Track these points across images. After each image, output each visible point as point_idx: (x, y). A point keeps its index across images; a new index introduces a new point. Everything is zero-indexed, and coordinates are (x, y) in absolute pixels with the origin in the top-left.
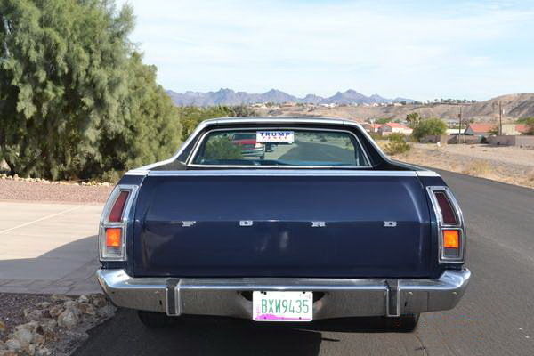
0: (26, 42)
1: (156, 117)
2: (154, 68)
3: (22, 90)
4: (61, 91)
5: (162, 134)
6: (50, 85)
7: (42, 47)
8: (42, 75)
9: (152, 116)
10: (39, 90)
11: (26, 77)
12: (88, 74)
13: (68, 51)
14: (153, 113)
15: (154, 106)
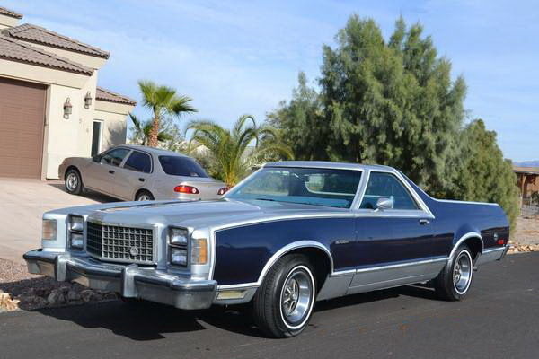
0: (370, 111)
1: (486, 177)
2: (495, 134)
3: (366, 151)
4: (399, 152)
5: (492, 192)
6: (389, 146)
7: (383, 115)
8: (382, 138)
9: (481, 176)
10: (381, 150)
11: (371, 140)
12: (421, 138)
13: (404, 118)
14: (483, 173)
15: (485, 167)
